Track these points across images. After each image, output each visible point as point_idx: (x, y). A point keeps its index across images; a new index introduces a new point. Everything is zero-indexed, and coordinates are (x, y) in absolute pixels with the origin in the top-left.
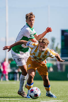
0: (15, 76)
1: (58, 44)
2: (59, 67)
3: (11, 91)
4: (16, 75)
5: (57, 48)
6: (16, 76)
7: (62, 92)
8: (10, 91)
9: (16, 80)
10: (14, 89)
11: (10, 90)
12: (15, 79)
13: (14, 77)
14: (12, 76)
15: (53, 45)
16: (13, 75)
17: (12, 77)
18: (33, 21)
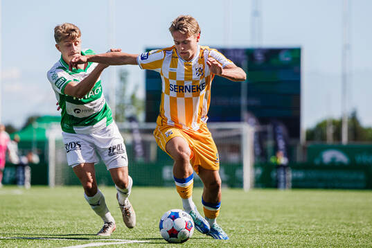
0: (19, 173)
1: (136, 87)
2: (139, 149)
3: (9, 214)
4: (21, 172)
5: (133, 97)
6: (24, 173)
7: (148, 217)
8: (5, 214)
9: (23, 184)
10: (17, 209)
11: (7, 212)
12: (21, 183)
13: (17, 175)
14: (11, 174)
15: (123, 90)
16: (14, 173)
17: (12, 176)
18: (76, 45)
